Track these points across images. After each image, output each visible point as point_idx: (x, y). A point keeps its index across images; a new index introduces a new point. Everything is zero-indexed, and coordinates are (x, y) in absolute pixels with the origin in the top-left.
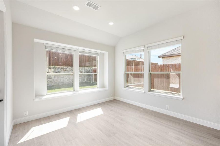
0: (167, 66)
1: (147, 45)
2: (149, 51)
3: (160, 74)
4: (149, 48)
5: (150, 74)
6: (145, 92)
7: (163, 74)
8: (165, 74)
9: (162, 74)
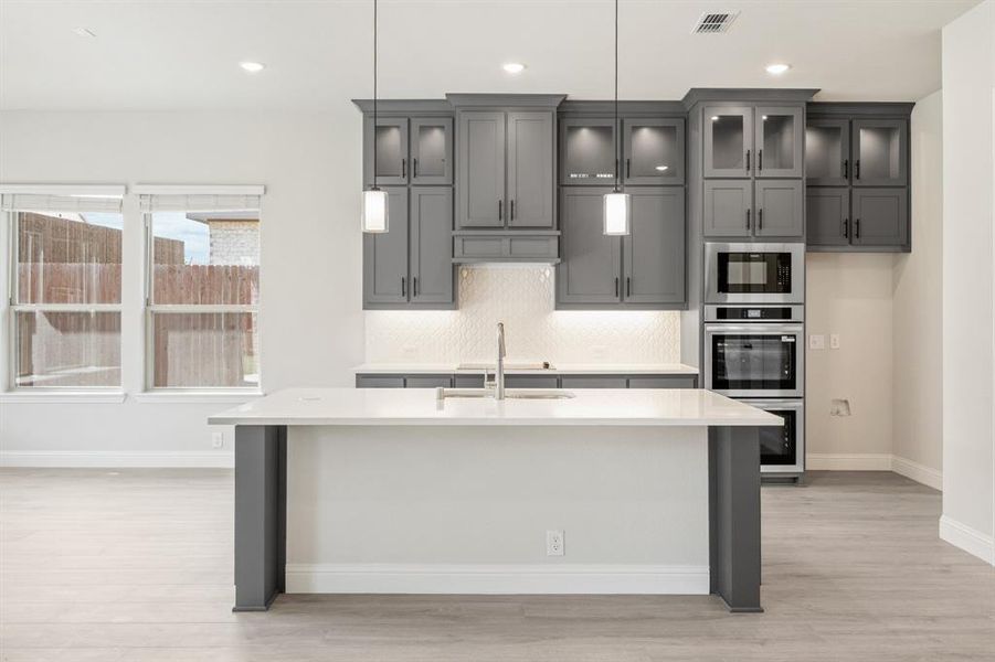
0: (227, 273)
1: (140, 187)
2: (147, 212)
3: (195, 315)
4: (146, 202)
5: (149, 314)
6: (126, 395)
7: (211, 315)
8: (219, 315)
9: (203, 315)
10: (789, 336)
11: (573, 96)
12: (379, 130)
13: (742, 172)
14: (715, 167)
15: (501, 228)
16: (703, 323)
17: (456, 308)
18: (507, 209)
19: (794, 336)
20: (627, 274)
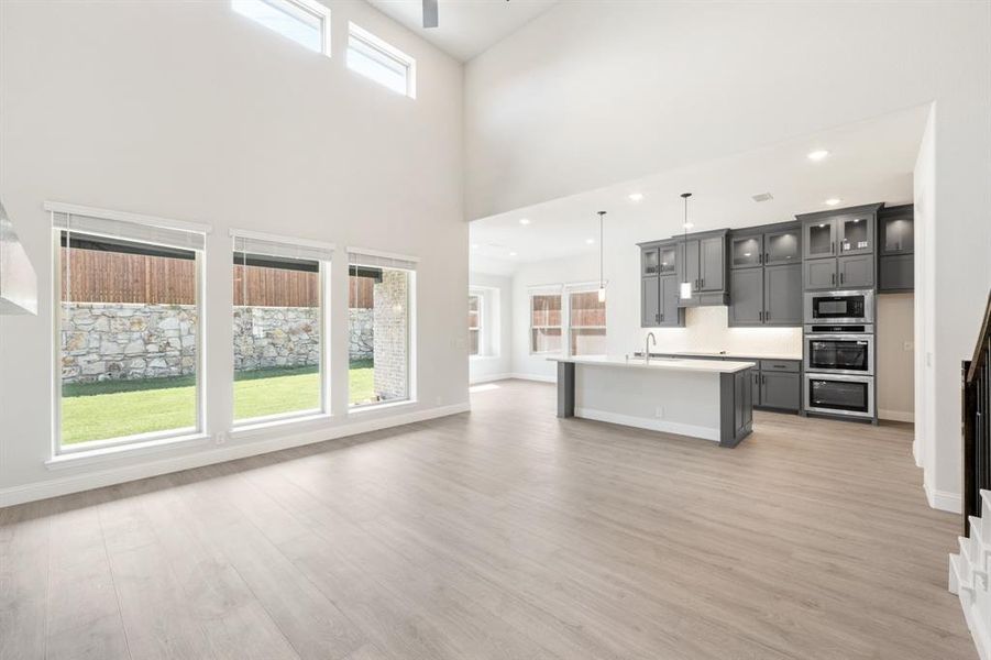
5: (571, 329)
11: (733, 228)
12: (649, 254)
13: (831, 254)
14: (812, 253)
15: (697, 291)
16: (804, 334)
17: (684, 326)
18: (700, 283)
19: (867, 341)
20: (767, 309)
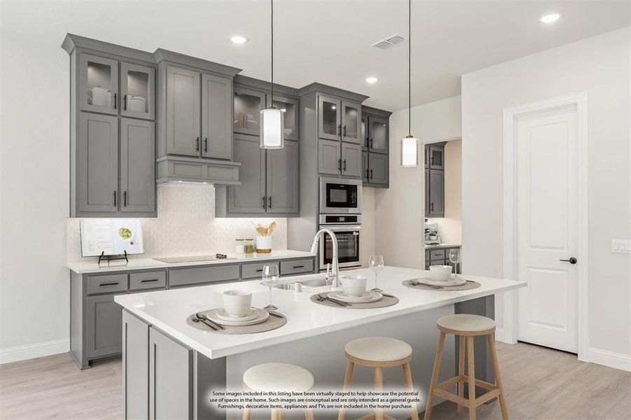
10: (356, 232)
13: (336, 137)
14: (324, 132)
15: (197, 157)
16: (319, 225)
17: (155, 216)
18: (201, 145)
19: (358, 232)
20: (269, 194)
